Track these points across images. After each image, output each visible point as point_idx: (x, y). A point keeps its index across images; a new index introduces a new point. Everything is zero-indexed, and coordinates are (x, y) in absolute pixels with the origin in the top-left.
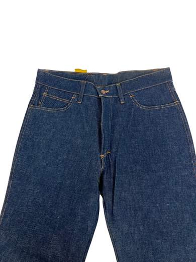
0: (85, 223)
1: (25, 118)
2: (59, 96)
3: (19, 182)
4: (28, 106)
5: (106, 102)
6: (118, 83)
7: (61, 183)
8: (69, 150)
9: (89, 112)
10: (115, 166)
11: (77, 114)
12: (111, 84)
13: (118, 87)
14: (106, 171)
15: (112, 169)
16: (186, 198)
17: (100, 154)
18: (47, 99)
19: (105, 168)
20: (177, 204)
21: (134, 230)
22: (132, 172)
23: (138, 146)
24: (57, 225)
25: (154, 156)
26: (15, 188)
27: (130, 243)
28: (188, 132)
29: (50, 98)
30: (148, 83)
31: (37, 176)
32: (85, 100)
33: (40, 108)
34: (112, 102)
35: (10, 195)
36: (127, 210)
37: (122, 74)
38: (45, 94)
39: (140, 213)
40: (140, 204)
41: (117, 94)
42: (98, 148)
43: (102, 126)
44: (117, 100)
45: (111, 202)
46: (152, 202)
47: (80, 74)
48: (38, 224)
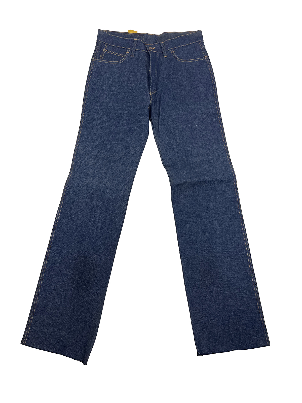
0: (140, 136)
1: (90, 68)
2: (116, 52)
3: (89, 114)
4: (92, 59)
5: (153, 55)
6: (162, 41)
7: (121, 114)
8: (125, 92)
9: (140, 63)
10: (160, 101)
11: (131, 65)
12: (157, 42)
13: (162, 45)
14: (153, 105)
15: (158, 103)
16: (209, 122)
17: (149, 92)
18: (106, 54)
19: (152, 102)
20: (203, 125)
21: (173, 141)
22: (172, 105)
23: (177, 88)
24: (120, 139)
25: (188, 95)
26: (86, 118)
27: (170, 150)
28: (213, 78)
29: (109, 54)
30: (185, 42)
31: (103, 110)
32: (137, 54)
33: (101, 60)
34: (158, 56)
35: (84, 122)
36: (168, 128)
37: (166, 35)
38: (104, 50)
39: (177, 131)
40: (178, 124)
41: (161, 50)
42: (148, 88)
43: (150, 72)
44: (162, 54)
45: (157, 124)
46: (186, 124)
47: (132, 34)
48: (106, 140)
